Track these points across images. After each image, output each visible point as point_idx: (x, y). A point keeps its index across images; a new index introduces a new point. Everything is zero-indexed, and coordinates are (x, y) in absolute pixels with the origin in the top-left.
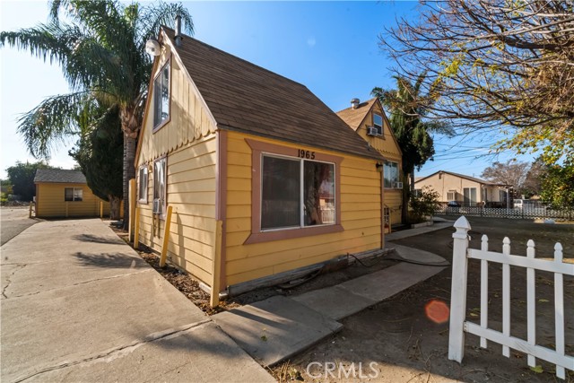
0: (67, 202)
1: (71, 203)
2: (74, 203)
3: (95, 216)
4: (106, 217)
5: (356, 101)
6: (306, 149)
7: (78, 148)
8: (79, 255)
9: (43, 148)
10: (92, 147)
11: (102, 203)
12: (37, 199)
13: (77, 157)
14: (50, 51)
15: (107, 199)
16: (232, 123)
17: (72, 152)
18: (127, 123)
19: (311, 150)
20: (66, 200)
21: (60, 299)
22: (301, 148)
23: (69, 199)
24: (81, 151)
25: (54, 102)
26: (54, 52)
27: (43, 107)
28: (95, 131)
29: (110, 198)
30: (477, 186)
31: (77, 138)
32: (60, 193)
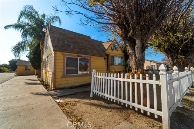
0: (26, 71)
1: (27, 71)
2: (28, 71)
3: (34, 74)
4: (37, 75)
5: (109, 39)
6: (79, 55)
7: (29, 55)
8: (26, 83)
9: (18, 55)
10: (32, 54)
11: (36, 71)
12: (17, 70)
13: (28, 57)
14: (20, 29)
15: (37, 70)
16: (57, 50)
17: (27, 56)
18: (42, 48)
19: (81, 55)
20: (25, 70)
21: (18, 90)
22: (78, 55)
23: (26, 70)
24: (30, 55)
25: (21, 43)
26: (22, 29)
27: (18, 44)
28: (33, 50)
29: (38, 69)
30: (156, 64)
31: (29, 52)
32: (24, 68)
